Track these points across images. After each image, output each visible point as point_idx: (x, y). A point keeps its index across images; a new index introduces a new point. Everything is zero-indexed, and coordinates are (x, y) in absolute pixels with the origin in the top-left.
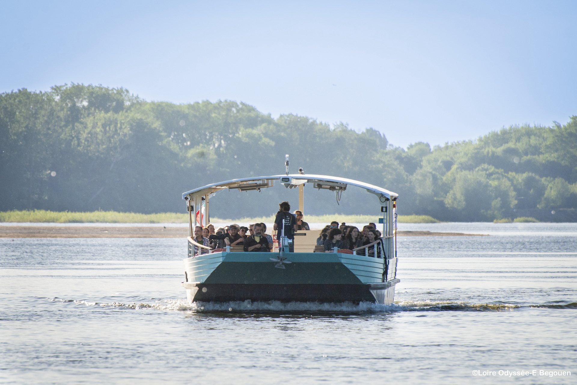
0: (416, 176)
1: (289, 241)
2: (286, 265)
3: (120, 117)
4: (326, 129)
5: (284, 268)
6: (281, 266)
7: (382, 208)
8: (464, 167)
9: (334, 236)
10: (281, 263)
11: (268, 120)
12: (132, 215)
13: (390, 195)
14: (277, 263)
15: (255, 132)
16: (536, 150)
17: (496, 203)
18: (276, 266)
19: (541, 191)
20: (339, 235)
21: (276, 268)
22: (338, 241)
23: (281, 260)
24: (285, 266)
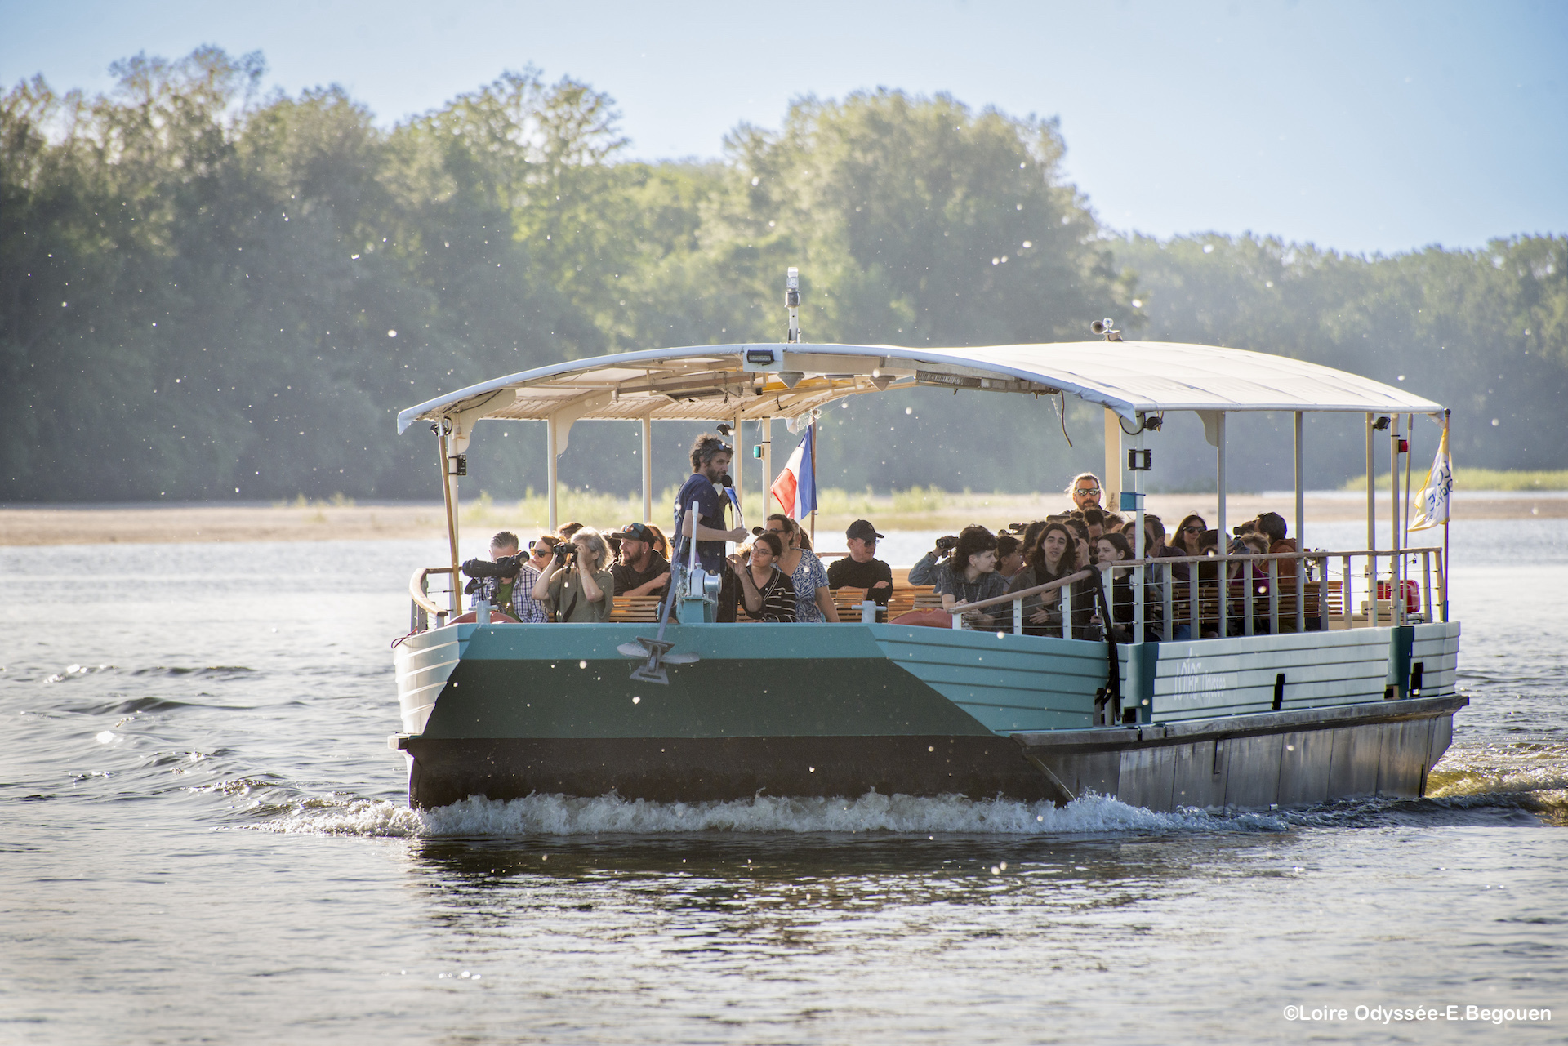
1: (708, 583)
2: (670, 668)
5: (665, 680)
6: (656, 674)
7: (1133, 455)
9: (970, 558)
10: (652, 664)
13: (1135, 407)
14: (639, 662)
18: (635, 676)
20: (988, 553)
21: (635, 681)
22: (984, 576)
23: (654, 651)
24: (670, 675)
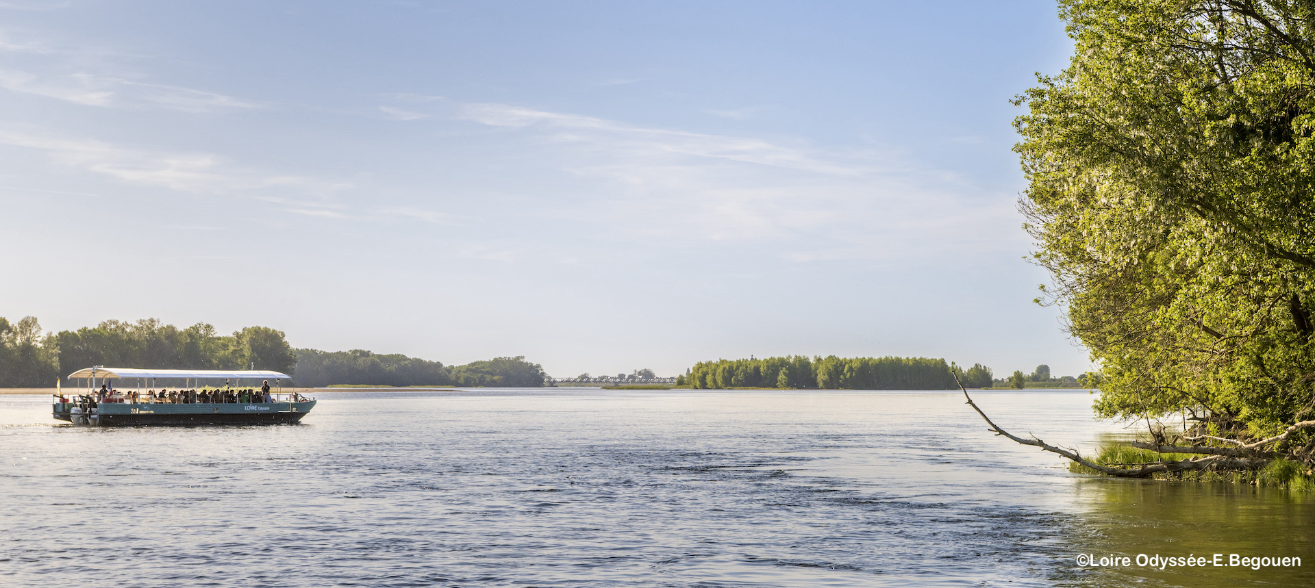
0: (451, 375)
3: (368, 358)
4: (425, 362)
8: (465, 372)
11: (410, 359)
12: (363, 385)
15: (406, 362)
16: (484, 368)
17: (473, 382)
19: (485, 379)
